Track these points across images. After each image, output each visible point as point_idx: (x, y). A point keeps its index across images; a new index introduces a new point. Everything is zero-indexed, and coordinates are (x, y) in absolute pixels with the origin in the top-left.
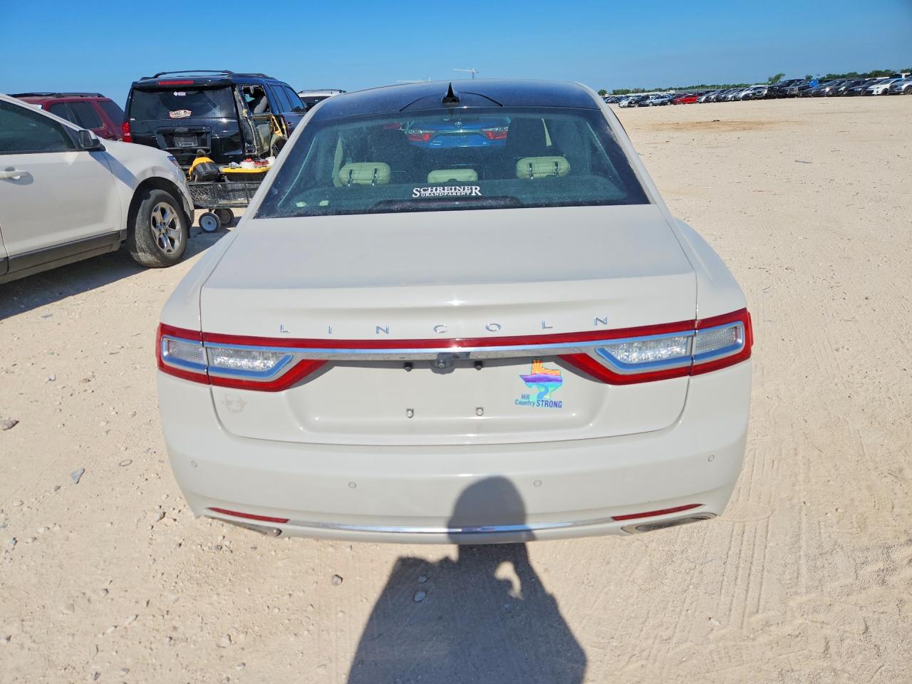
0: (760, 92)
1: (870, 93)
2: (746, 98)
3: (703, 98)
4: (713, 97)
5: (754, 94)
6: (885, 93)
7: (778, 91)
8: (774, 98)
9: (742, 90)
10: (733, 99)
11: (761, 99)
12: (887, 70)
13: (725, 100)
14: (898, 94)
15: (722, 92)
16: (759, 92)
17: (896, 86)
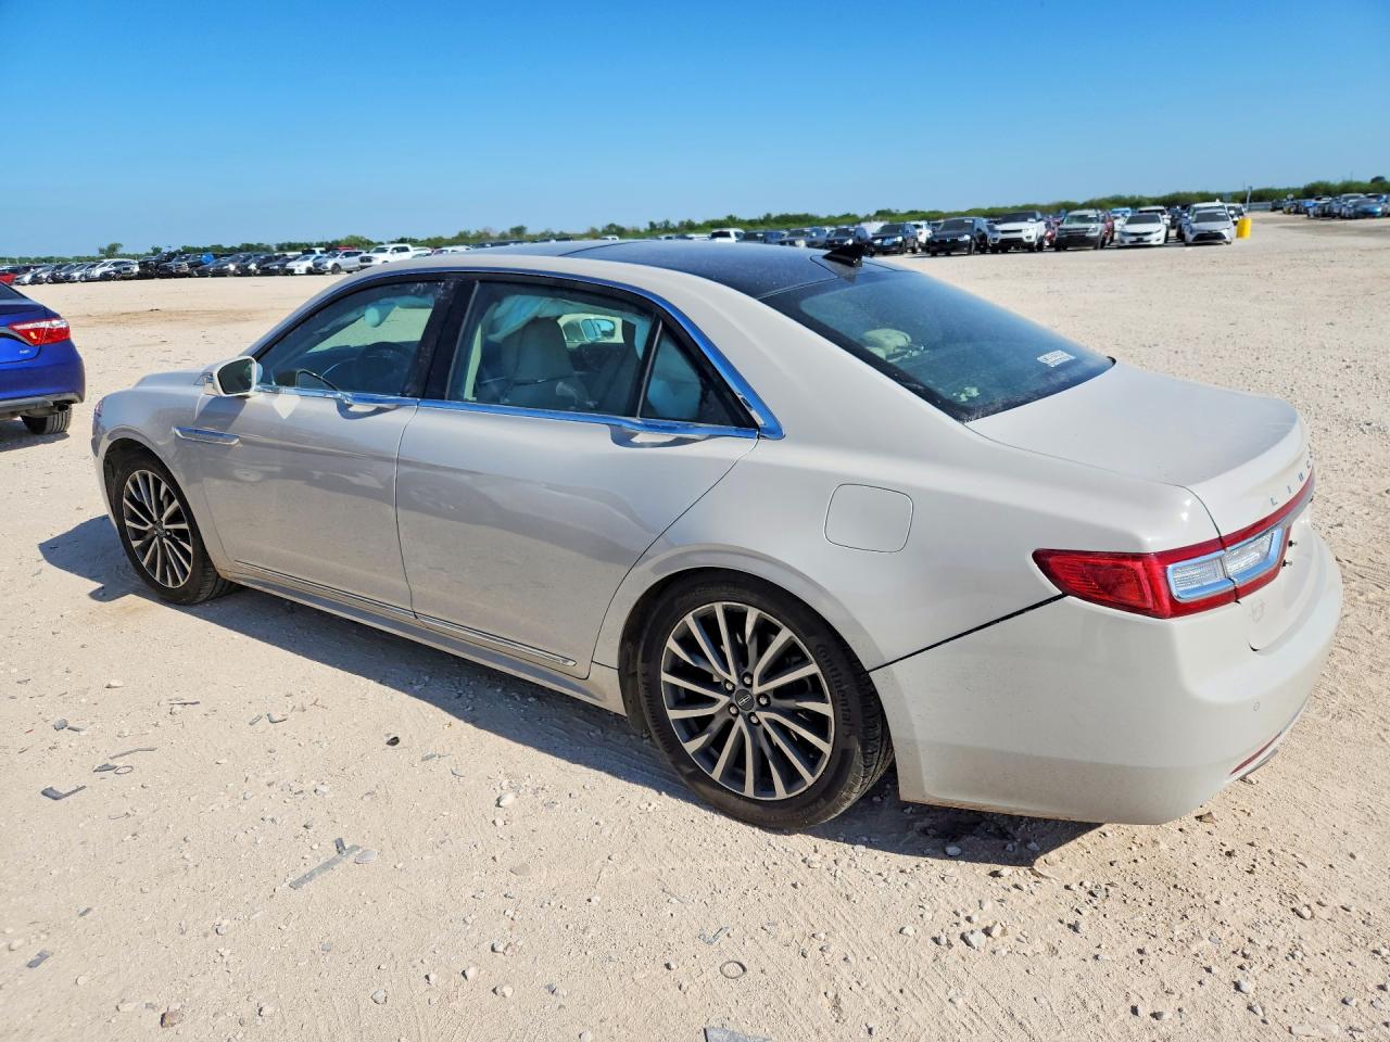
0: (128, 269)
1: (291, 272)
2: (105, 277)
3: (27, 278)
4: (44, 276)
5: (118, 272)
6: (310, 272)
7: (157, 267)
8: (152, 277)
9: (94, 266)
10: (83, 279)
11: (131, 279)
12: (259, 244)
13: (68, 279)
14: (323, 273)
15: (59, 267)
16: (125, 269)
17: (320, 264)
